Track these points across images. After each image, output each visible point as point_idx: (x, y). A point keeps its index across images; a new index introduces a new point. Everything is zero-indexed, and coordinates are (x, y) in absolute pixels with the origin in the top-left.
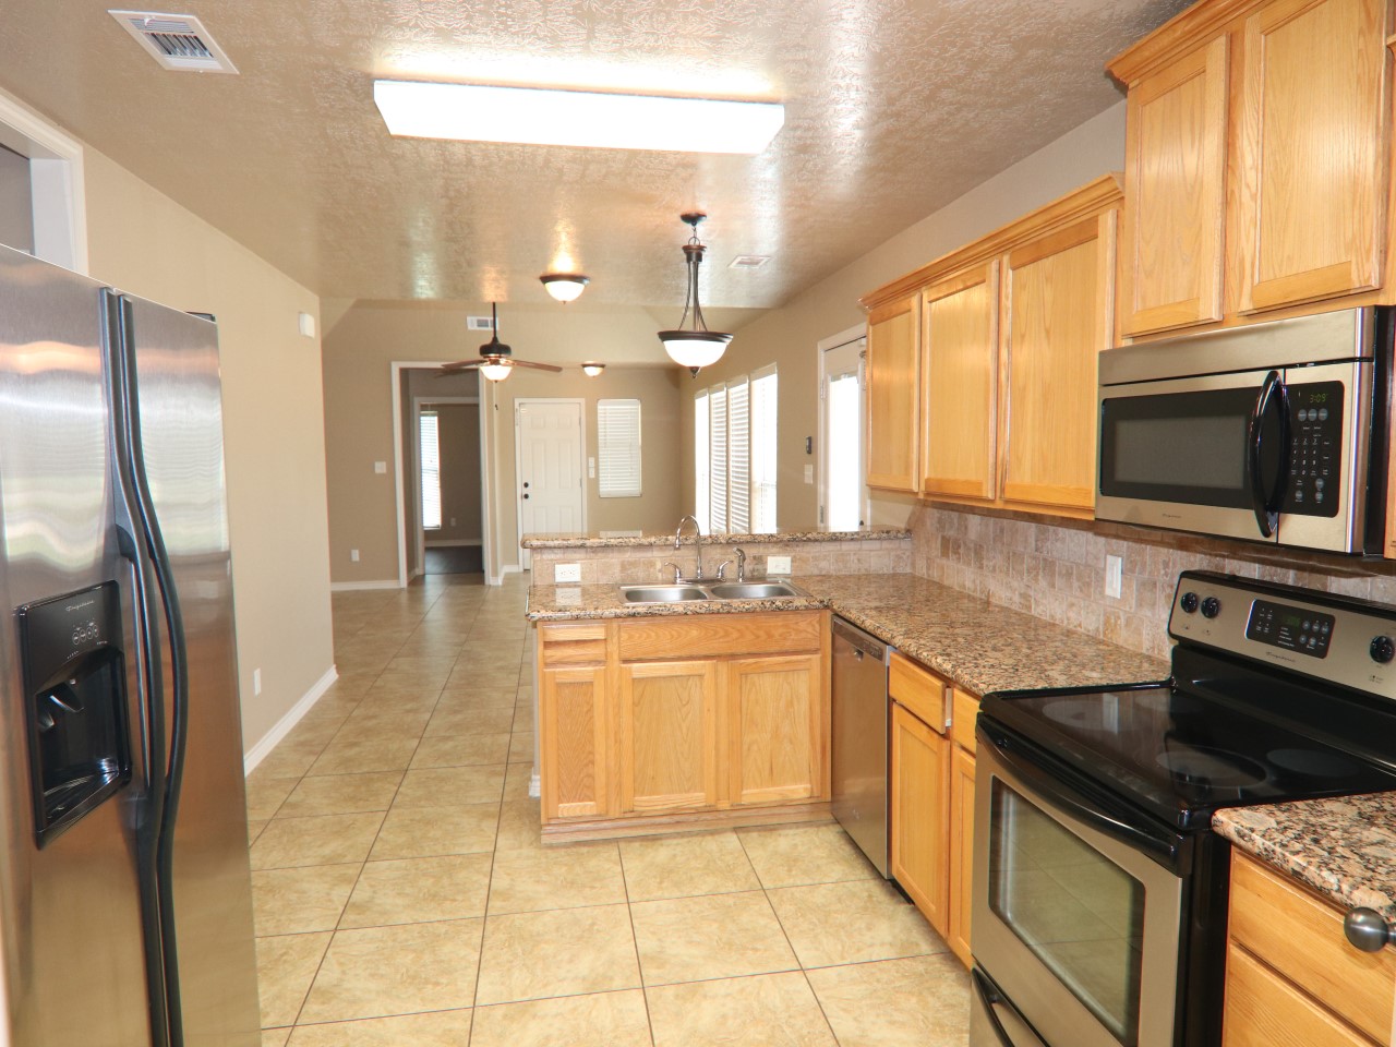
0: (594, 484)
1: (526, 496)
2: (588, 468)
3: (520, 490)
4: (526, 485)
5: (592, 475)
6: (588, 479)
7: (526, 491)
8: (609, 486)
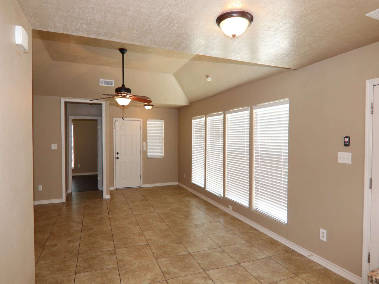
0: (145, 153)
1: (118, 158)
2: (143, 146)
3: (115, 156)
4: (118, 153)
5: (145, 149)
6: (143, 151)
7: (117, 156)
8: (151, 154)
